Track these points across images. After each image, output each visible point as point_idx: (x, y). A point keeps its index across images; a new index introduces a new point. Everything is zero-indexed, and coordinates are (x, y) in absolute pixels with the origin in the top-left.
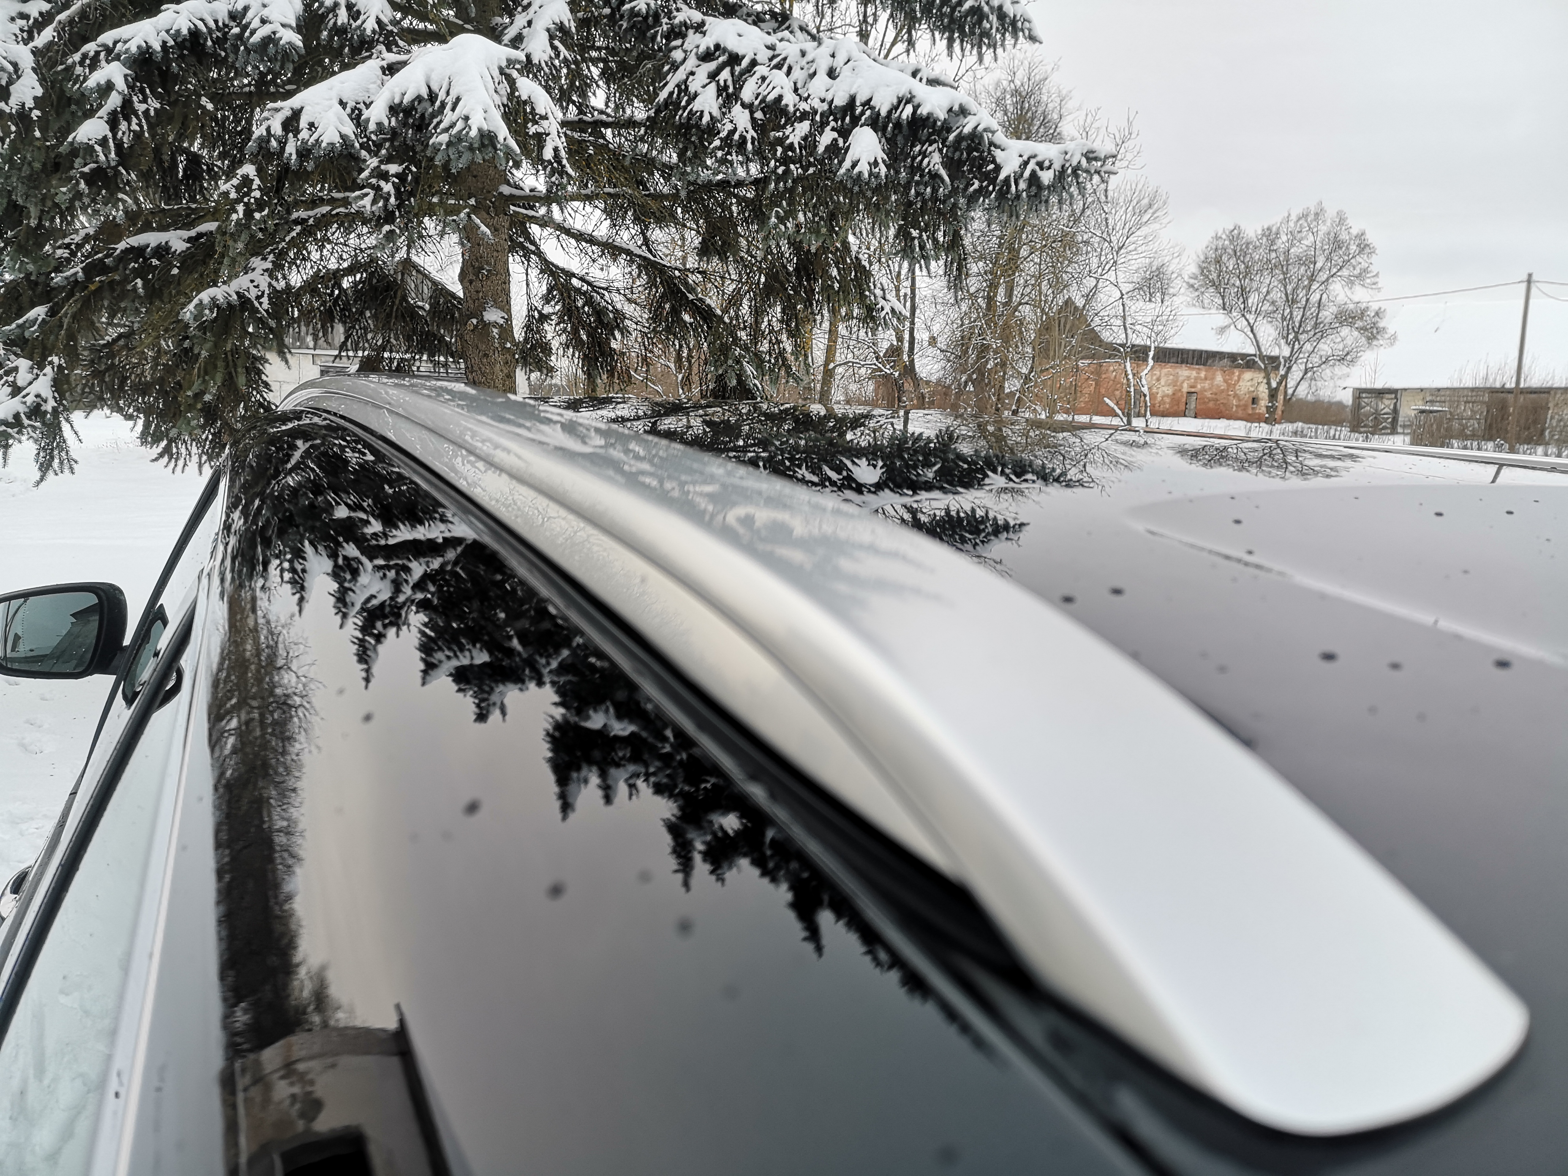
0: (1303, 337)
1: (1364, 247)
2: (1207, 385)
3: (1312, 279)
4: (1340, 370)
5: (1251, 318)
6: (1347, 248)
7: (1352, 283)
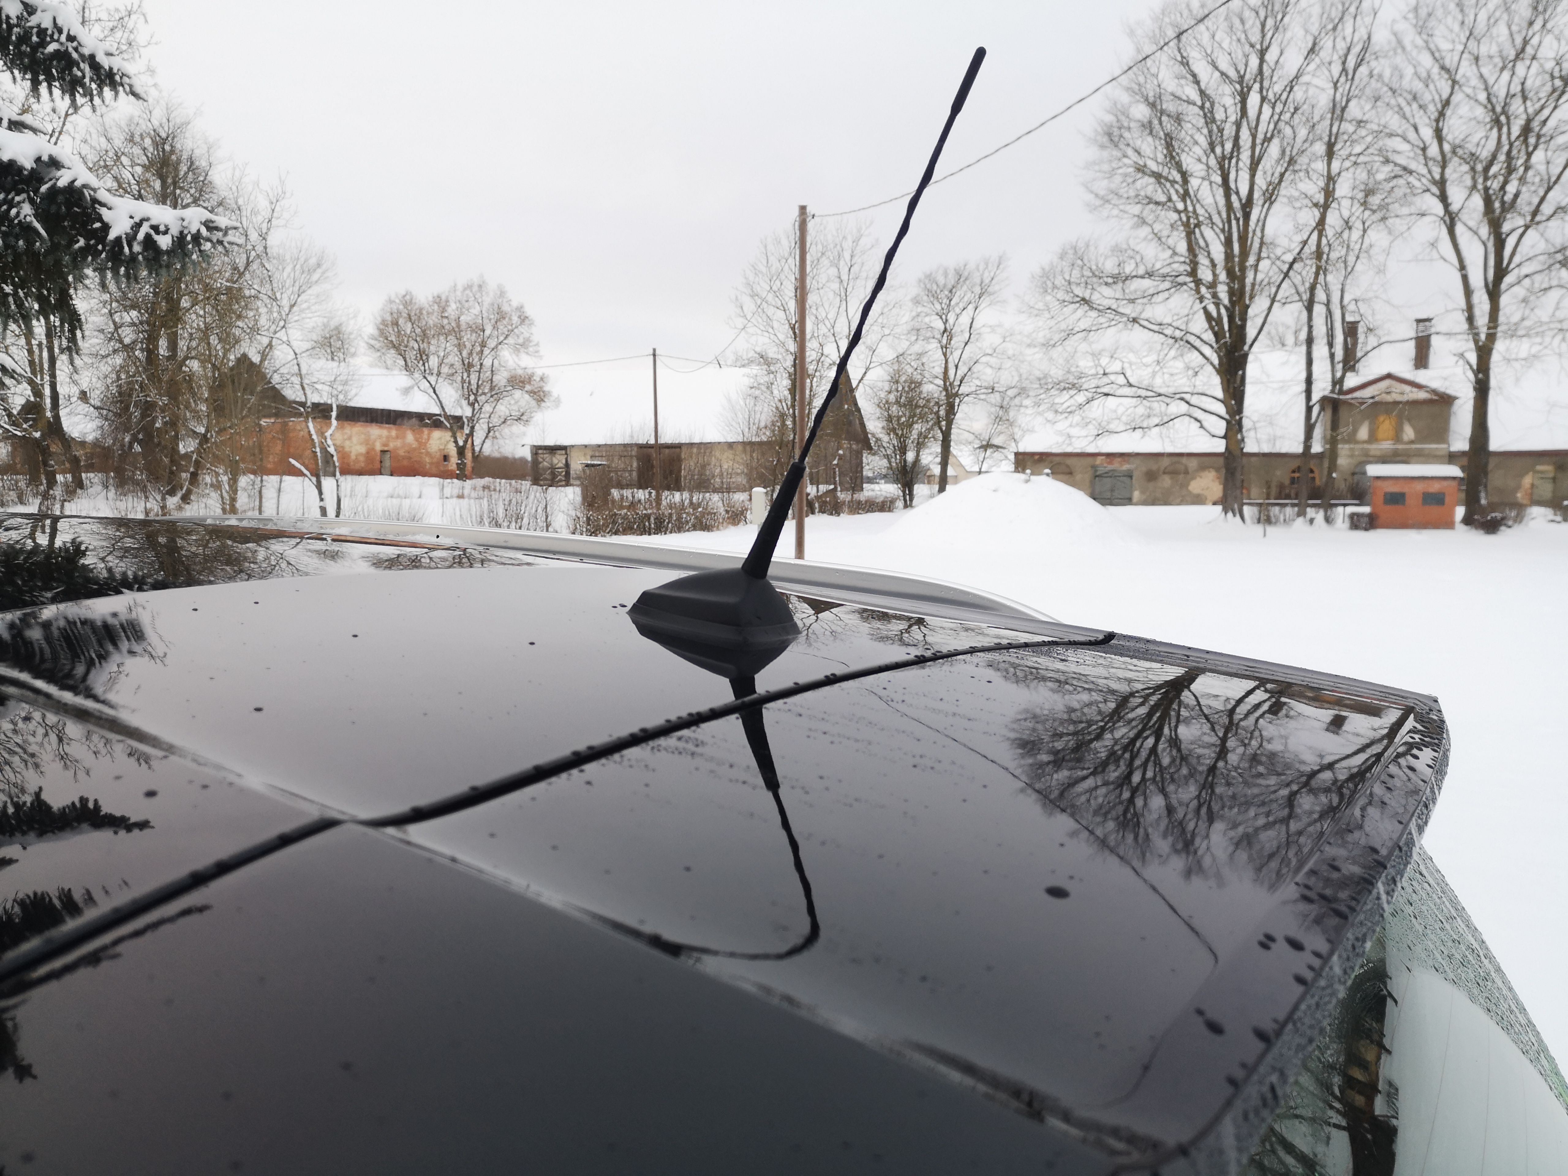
0: (482, 399)
1: (524, 319)
2: (398, 443)
3: (483, 345)
4: (517, 428)
5: (432, 379)
6: (510, 319)
7: (518, 350)
